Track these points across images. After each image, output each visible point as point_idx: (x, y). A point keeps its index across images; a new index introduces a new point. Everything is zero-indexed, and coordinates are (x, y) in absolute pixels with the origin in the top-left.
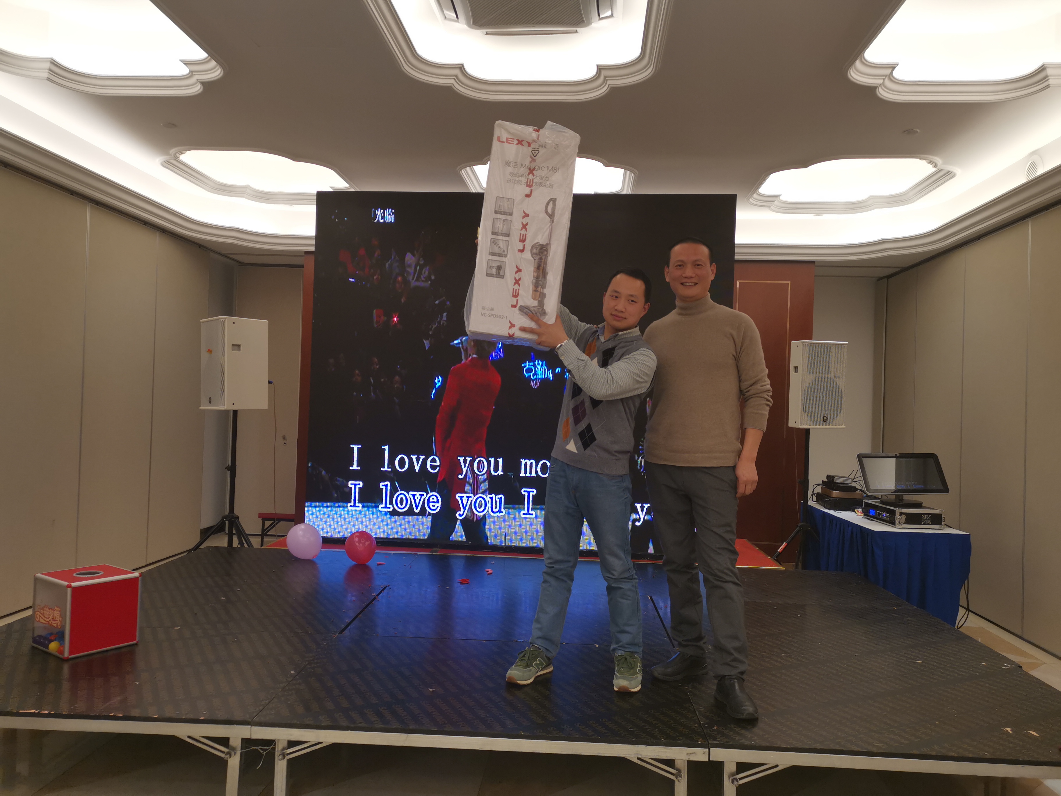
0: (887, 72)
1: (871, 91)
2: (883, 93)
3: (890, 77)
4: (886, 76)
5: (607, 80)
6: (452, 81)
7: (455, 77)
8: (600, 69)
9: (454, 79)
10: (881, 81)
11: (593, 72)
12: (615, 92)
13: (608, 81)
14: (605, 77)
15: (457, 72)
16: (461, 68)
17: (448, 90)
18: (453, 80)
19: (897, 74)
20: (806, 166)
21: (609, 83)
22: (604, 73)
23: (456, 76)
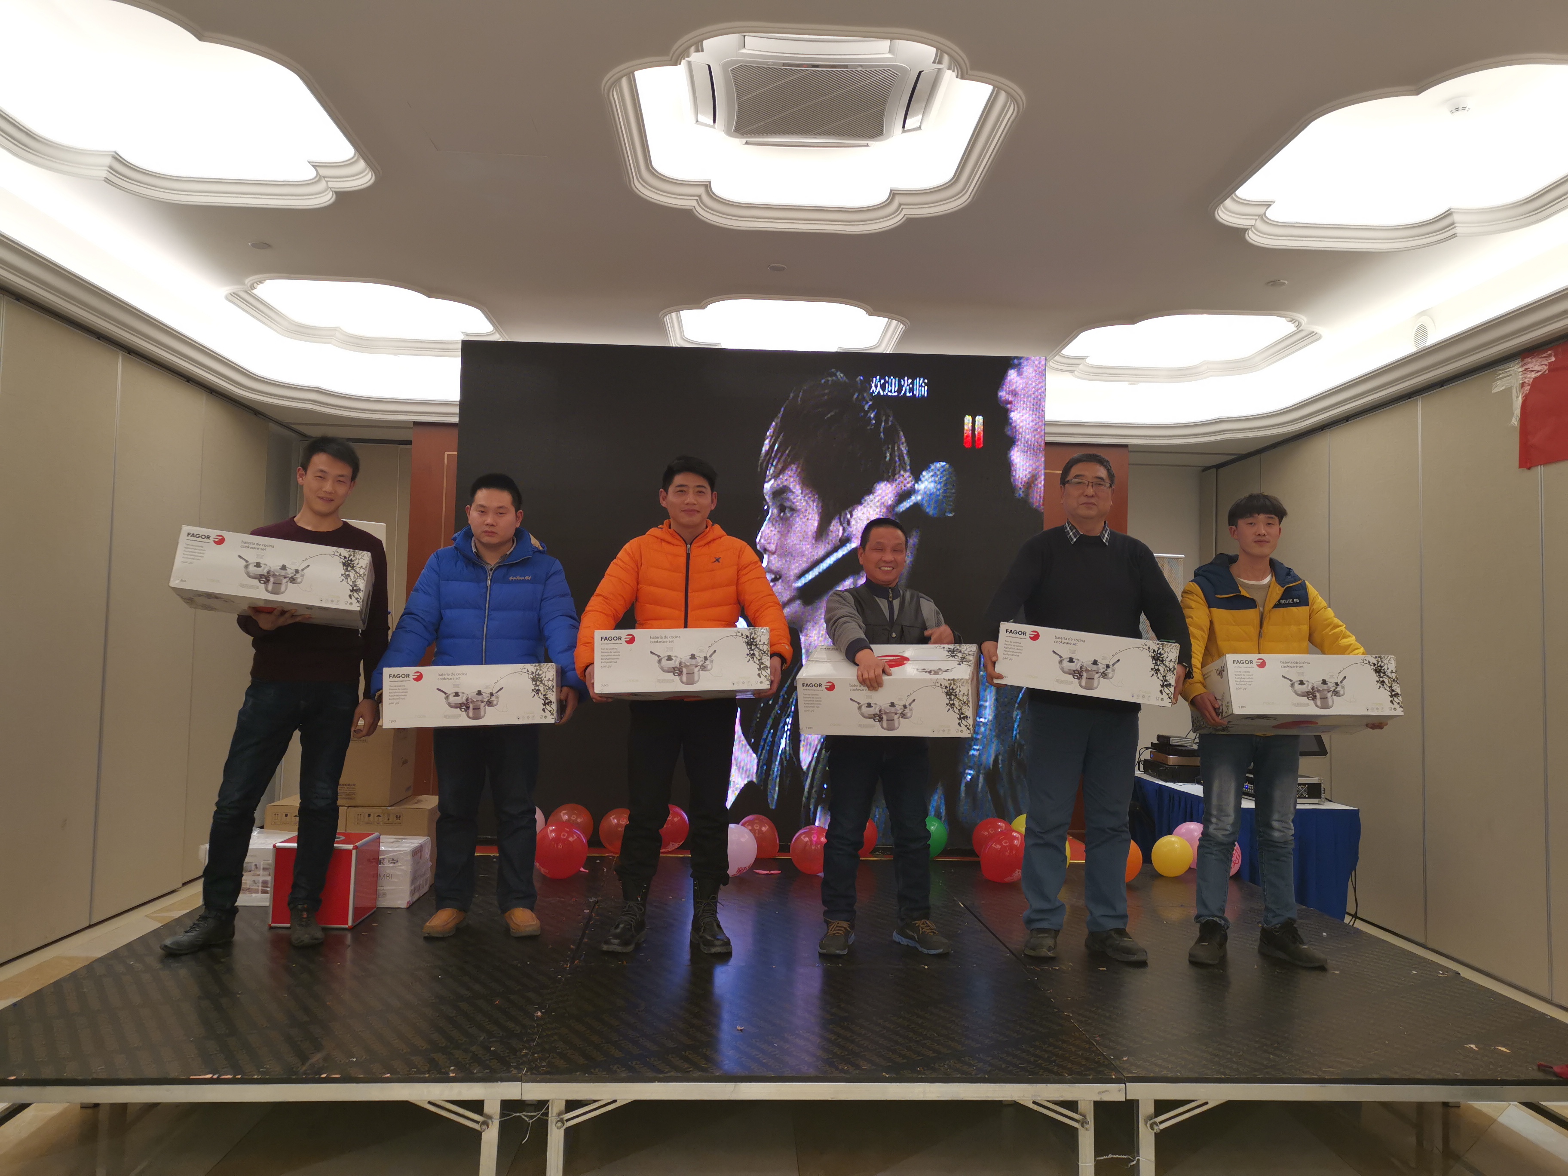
0: (1260, 210)
1: (1238, 233)
2: (1253, 238)
3: (1263, 217)
4: (1259, 216)
5: (903, 208)
6: (694, 203)
7: (697, 198)
8: (893, 194)
9: (697, 200)
10: (1252, 222)
11: (882, 196)
12: (911, 223)
13: (904, 210)
14: (900, 205)
15: (701, 191)
16: (707, 186)
17: (687, 214)
18: (695, 201)
19: (1271, 214)
20: (1134, 323)
21: (904, 212)
22: (898, 200)
23: (700, 196)
